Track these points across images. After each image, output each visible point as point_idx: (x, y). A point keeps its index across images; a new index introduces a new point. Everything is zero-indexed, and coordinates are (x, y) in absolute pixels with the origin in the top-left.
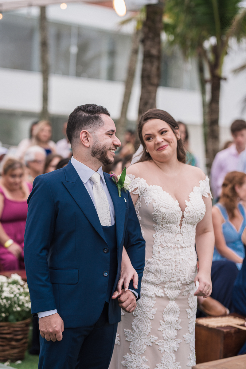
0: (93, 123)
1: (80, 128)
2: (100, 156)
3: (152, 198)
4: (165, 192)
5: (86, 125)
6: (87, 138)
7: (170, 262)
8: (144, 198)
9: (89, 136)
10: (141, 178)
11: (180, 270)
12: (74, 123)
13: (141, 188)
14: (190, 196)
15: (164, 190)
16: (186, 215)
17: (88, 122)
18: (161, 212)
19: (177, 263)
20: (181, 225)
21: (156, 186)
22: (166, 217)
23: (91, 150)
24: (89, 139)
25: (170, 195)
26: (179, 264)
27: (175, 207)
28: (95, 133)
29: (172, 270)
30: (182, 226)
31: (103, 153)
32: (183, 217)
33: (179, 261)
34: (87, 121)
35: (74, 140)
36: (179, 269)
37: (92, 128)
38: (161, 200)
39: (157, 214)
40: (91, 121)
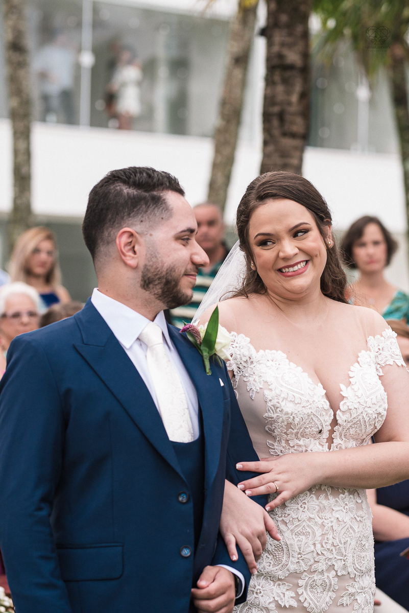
0: (146, 211)
1: (118, 223)
2: (161, 288)
3: (263, 379)
4: (293, 365)
5: (132, 215)
6: (132, 245)
7: (308, 526)
8: (245, 379)
9: (137, 242)
10: (238, 334)
11: (333, 545)
12: (102, 210)
13: (238, 356)
14: (351, 374)
15: (290, 361)
16: (341, 418)
17: (135, 210)
18: (284, 412)
19: (325, 528)
20: (330, 440)
21: (274, 351)
22: (296, 422)
23: (140, 274)
24: (137, 248)
25: (304, 372)
26: (331, 532)
27: (316, 401)
28: (151, 235)
29: (314, 544)
30: (333, 442)
31: (168, 282)
32: (335, 422)
33: (330, 525)
34: (134, 208)
35: (102, 249)
36: (330, 542)
37: (144, 223)
38: (283, 384)
39: (274, 416)
40: (144, 206)
